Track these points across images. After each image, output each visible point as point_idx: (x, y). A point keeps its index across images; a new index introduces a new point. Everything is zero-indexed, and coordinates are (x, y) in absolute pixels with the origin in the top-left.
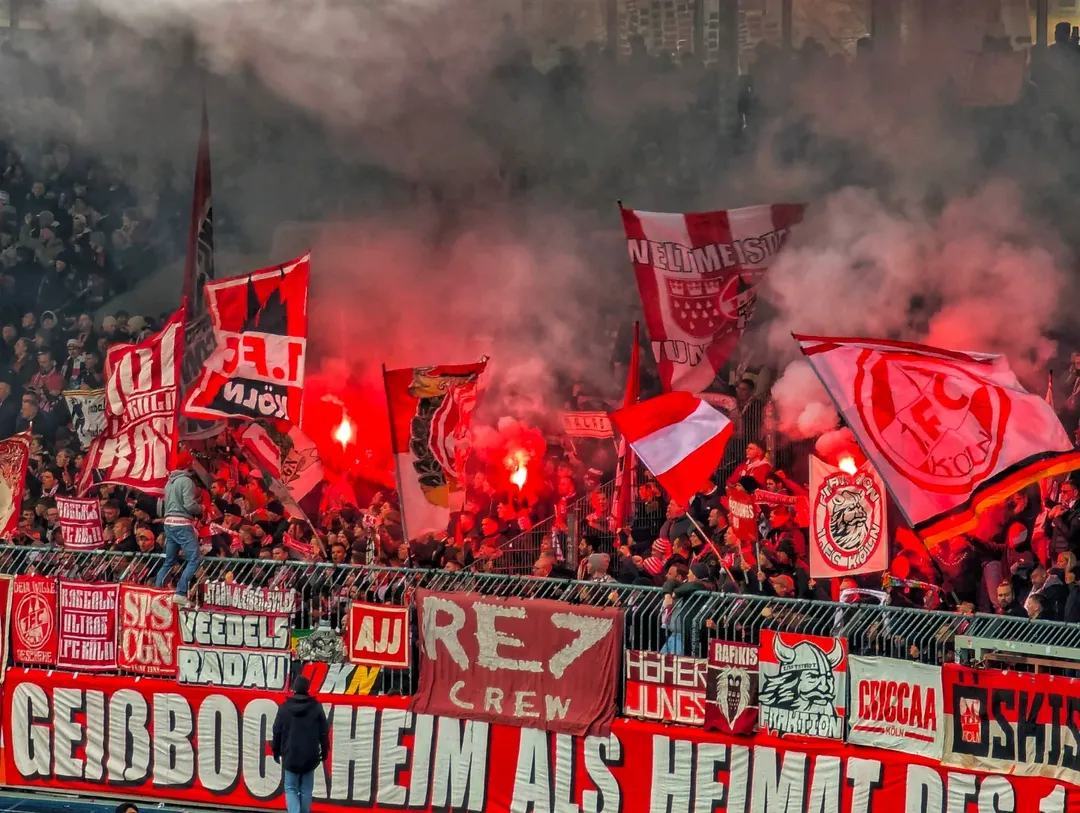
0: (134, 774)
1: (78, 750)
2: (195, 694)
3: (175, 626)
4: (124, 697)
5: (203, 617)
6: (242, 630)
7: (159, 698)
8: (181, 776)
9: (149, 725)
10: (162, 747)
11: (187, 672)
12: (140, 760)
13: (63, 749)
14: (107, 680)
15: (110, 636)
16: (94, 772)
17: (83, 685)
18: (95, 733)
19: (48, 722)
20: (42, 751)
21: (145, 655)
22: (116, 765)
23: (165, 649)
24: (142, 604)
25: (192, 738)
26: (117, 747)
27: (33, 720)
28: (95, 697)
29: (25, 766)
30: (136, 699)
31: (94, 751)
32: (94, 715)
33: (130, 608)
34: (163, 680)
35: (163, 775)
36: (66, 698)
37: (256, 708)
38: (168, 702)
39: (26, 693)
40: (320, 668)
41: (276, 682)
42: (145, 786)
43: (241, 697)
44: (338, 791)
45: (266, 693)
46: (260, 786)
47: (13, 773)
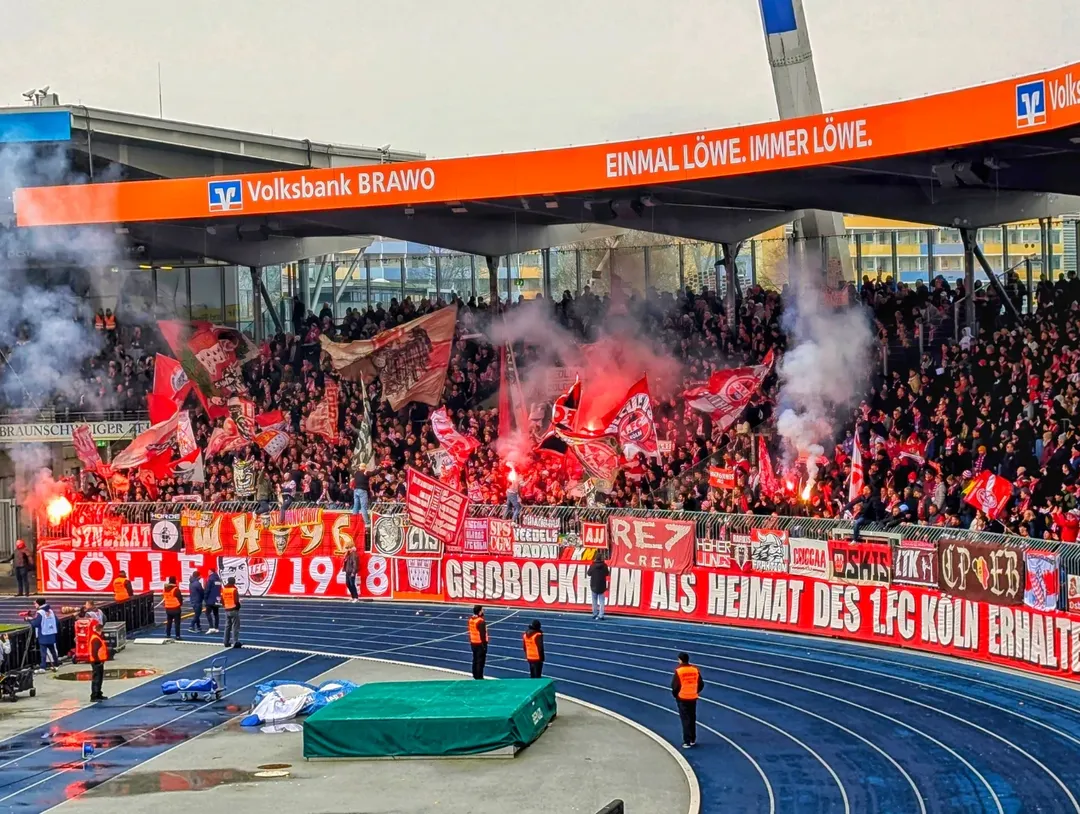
0: (496, 596)
1: (473, 586)
2: (521, 562)
3: (511, 535)
4: (491, 564)
5: (523, 530)
6: (539, 535)
7: (506, 564)
8: (516, 596)
9: (502, 575)
10: (508, 585)
11: (517, 553)
12: (499, 590)
13: (467, 586)
14: (485, 558)
15: (485, 540)
16: (480, 596)
17: (475, 560)
18: (480, 580)
19: (461, 575)
20: (459, 587)
21: (500, 547)
22: (489, 592)
23: (508, 544)
24: (497, 526)
25: (520, 580)
26: (489, 585)
27: (454, 575)
28: (480, 565)
29: (452, 593)
30: (496, 565)
31: (480, 587)
32: (480, 571)
33: (493, 528)
34: (503, 558)
35: (508, 596)
36: (468, 565)
37: (545, 567)
38: (510, 566)
39: (452, 564)
40: (571, 550)
41: (554, 556)
42: (501, 600)
43: (539, 563)
44: (580, 600)
45: (550, 561)
46: (548, 599)
47: (447, 597)
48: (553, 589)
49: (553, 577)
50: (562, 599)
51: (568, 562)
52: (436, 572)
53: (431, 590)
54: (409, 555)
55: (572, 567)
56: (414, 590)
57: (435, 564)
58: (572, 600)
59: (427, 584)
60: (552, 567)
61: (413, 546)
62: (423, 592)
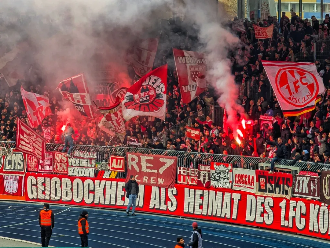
0: (57, 198)
1: (43, 192)
3: (67, 162)
4: (55, 179)
5: (74, 160)
6: (84, 163)
7: (63, 179)
8: (69, 199)
9: (61, 186)
10: (64, 192)
11: (70, 173)
12: (59, 195)
13: (40, 192)
14: (51, 175)
15: (51, 165)
16: (47, 198)
17: (45, 176)
18: (48, 188)
19: (36, 185)
20: (35, 193)
21: (60, 169)
22: (53, 196)
23: (65, 167)
24: (59, 156)
25: (72, 189)
26: (53, 192)
27: (32, 185)
28: (48, 179)
29: (30, 196)
30: (57, 179)
31: (47, 192)
32: (48, 183)
33: (56, 158)
34: (62, 176)
35: (65, 198)
36: (41, 180)
37: (87, 182)
38: (65, 180)
39: (31, 178)
40: (103, 172)
41: (92, 175)
42: (60, 201)
43: (83, 179)
44: (107, 202)
45: (89, 178)
46: (88, 201)
47: (27, 198)
48: (91, 195)
49: (91, 188)
50: (96, 201)
51: (101, 179)
52: (22, 183)
53: (18, 194)
54: (5, 172)
55: (103, 182)
56: (8, 194)
57: (20, 178)
58: (102, 202)
59: (15, 190)
60: (90, 181)
61: (8, 167)
62: (13, 195)
